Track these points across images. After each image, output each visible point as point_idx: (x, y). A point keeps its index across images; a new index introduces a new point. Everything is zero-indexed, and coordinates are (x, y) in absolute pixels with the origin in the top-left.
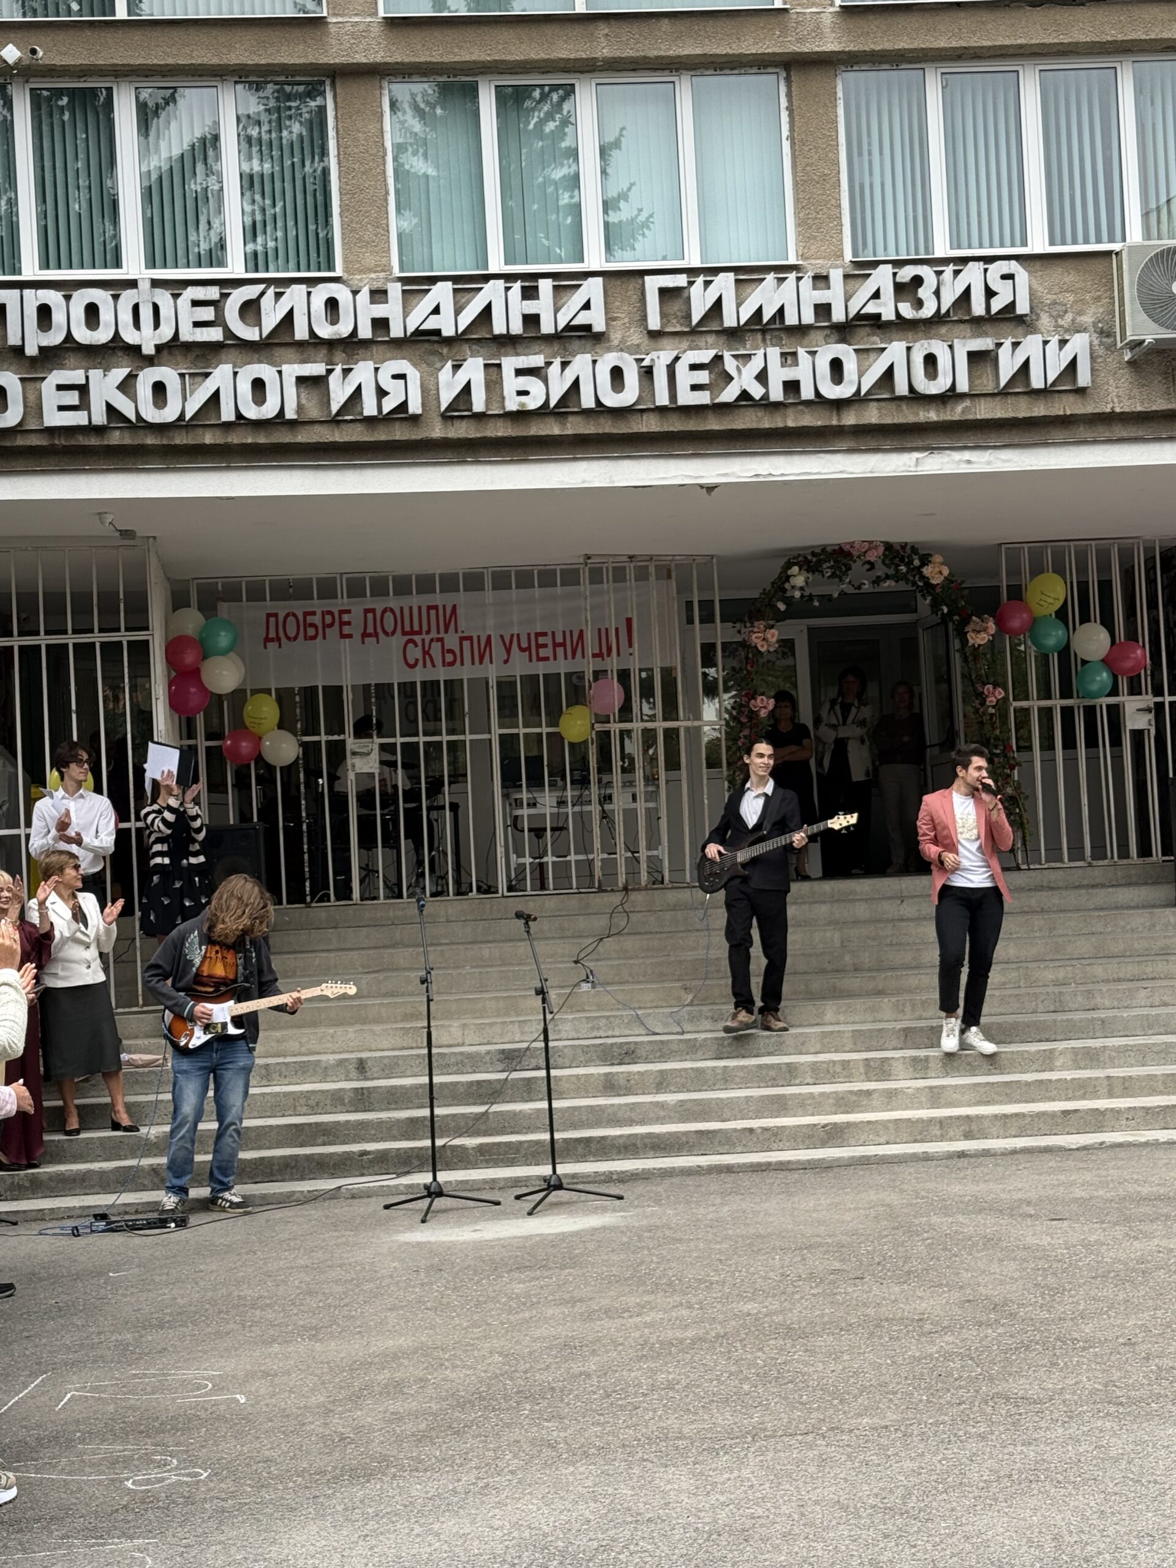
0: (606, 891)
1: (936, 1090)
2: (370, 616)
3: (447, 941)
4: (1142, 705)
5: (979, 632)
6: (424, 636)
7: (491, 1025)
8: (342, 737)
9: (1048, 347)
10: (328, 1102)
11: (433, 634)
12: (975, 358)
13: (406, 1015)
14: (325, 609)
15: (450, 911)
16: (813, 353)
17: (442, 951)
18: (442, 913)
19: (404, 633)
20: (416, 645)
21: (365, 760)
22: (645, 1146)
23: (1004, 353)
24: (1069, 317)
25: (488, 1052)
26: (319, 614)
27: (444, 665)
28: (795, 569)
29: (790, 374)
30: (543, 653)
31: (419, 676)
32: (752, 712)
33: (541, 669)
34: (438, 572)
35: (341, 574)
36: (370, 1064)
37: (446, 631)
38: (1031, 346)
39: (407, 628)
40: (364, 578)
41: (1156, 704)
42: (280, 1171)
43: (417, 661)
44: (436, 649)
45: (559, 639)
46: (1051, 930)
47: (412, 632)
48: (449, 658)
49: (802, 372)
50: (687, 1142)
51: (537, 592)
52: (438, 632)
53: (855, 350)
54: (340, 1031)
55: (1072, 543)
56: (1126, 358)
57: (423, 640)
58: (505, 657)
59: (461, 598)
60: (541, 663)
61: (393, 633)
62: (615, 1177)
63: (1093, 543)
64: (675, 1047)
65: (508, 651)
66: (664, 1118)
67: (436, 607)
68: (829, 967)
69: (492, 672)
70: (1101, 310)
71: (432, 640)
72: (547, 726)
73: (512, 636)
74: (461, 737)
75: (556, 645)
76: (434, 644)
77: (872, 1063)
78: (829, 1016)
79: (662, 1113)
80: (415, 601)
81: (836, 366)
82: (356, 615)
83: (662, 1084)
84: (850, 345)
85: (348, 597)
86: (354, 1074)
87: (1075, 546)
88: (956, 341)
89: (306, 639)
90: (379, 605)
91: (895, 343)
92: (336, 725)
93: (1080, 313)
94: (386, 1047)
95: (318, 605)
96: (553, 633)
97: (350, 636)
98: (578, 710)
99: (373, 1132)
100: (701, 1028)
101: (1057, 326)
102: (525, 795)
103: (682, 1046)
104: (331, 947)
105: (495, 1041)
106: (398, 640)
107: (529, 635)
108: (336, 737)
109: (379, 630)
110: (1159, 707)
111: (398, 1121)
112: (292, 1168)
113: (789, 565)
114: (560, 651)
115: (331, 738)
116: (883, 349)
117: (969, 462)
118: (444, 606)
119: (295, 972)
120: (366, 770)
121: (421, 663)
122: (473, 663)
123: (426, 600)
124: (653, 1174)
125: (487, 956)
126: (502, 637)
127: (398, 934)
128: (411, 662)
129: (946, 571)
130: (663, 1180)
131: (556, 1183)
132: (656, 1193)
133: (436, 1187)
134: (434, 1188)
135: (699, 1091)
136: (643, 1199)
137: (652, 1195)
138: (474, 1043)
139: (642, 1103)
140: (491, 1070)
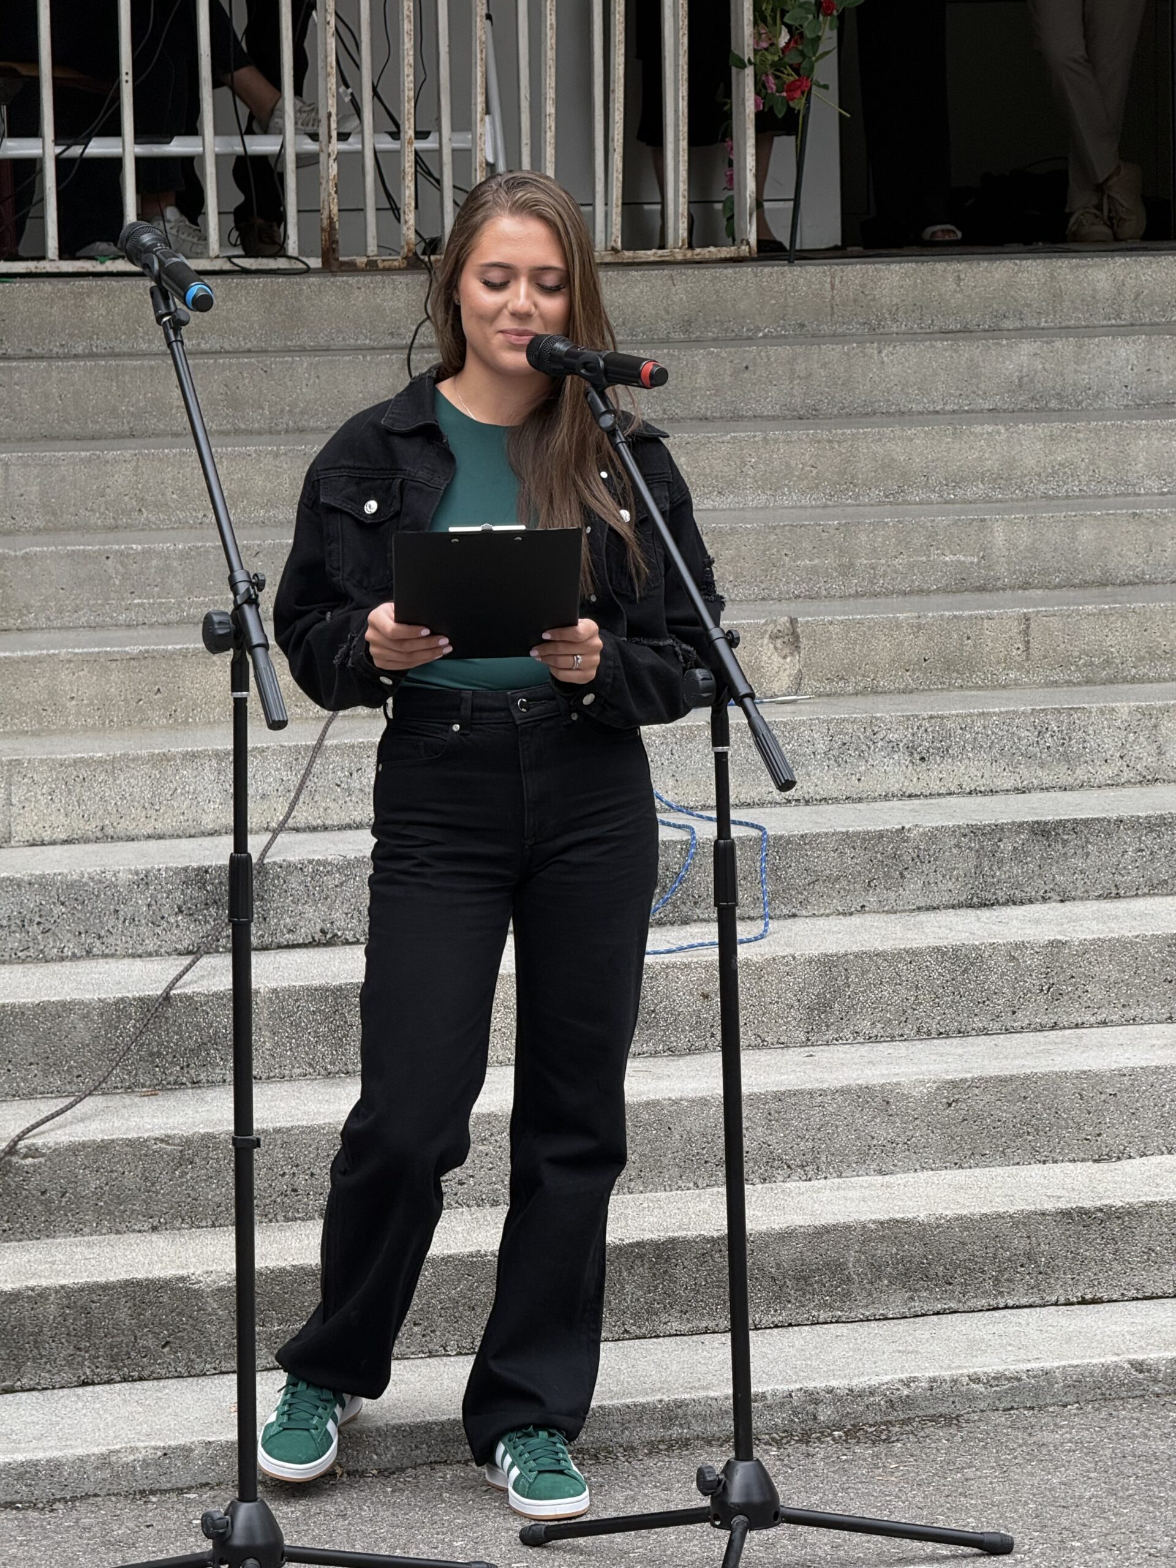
0: (351, 268)
7: (112, 766)
22: (876, 1268)
25: (144, 880)
50: (1030, 1256)
62: (825, 1414)
64: (826, 862)
66: (888, 1149)
79: (882, 1132)
83: (825, 1007)
100: (868, 785)
103: (854, 859)
105: (125, 826)
124: (971, 1398)
130: (1030, 1429)
131: (757, 1498)
132: (1100, 1512)
133: (257, 1523)
134: (249, 1530)
135: (962, 1033)
136: (1089, 1550)
137: (1098, 1526)
138: (47, 836)
139: (811, 1093)
140: (151, 948)
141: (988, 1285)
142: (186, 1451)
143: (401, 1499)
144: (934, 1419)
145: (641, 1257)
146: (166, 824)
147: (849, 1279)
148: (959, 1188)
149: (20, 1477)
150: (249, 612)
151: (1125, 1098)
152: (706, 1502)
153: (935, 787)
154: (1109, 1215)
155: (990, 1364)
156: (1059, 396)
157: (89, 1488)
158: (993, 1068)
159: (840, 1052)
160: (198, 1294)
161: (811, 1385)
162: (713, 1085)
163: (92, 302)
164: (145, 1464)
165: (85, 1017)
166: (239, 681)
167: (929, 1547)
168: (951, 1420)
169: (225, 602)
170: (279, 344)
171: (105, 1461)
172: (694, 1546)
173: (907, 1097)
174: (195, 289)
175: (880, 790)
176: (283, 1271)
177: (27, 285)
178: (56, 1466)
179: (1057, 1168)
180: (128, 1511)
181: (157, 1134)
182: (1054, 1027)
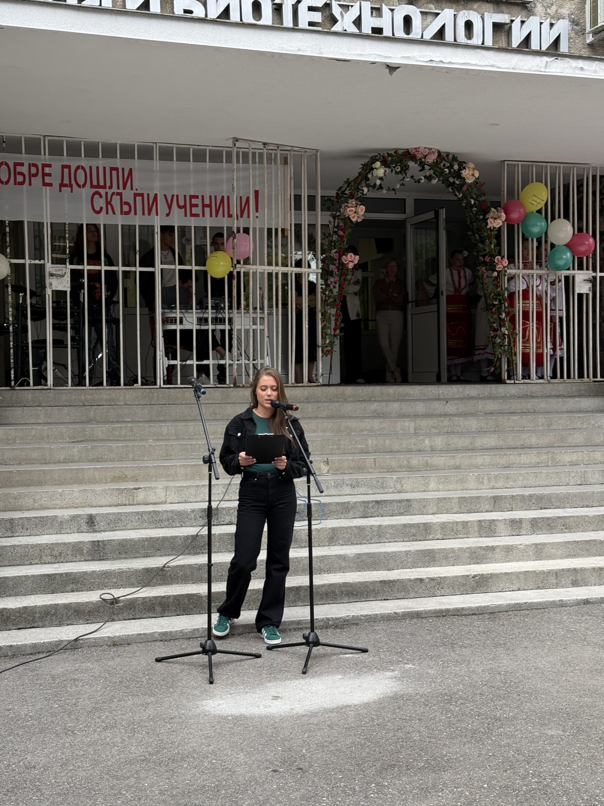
0: (239, 387)
1: (539, 547)
2: (66, 170)
3: (130, 420)
4: (587, 278)
5: (495, 219)
6: (107, 190)
7: (188, 487)
8: (42, 262)
9: (542, 26)
10: (69, 552)
11: (115, 189)
12: (497, 27)
13: (114, 477)
14: (31, 162)
15: (127, 397)
16: (392, 10)
17: (131, 427)
18: (121, 398)
19: (92, 186)
20: (101, 197)
21: (60, 280)
22: (342, 592)
23: (516, 26)
24: (554, 8)
25: (193, 511)
26: (26, 165)
27: (122, 214)
28: (378, 164)
29: (377, 23)
30: (194, 210)
31: (101, 220)
32: (343, 264)
33: (192, 222)
34: (119, 142)
35: (44, 136)
36: (98, 519)
37: (124, 188)
38: (532, 24)
39: (95, 183)
40: (63, 141)
41: (593, 277)
42: (42, 618)
43: (101, 208)
44: (116, 201)
45: (207, 202)
46: (549, 425)
47: (98, 186)
48: (126, 208)
49: (384, 23)
50: (374, 590)
51: (192, 165)
52: (118, 188)
53: (421, 12)
54: (67, 489)
55: (549, 164)
56: (588, 42)
57: (107, 193)
58: (167, 212)
59: (136, 164)
60: (193, 218)
61: (84, 185)
62: (331, 623)
63: (562, 165)
64: (333, 508)
65: (170, 207)
66: (345, 568)
67: (117, 169)
68: (414, 448)
69: (157, 222)
70: (574, 7)
71: (113, 194)
72: (196, 265)
73: (173, 196)
74: (133, 269)
75: (204, 206)
76: (114, 197)
77: (483, 524)
78: (432, 485)
79: (344, 564)
80: (101, 162)
81: (408, 21)
82: (55, 170)
83: (333, 538)
84: (418, 8)
85: (49, 155)
86: (85, 527)
87: (551, 166)
88: (485, 13)
89: (15, 184)
90: (74, 163)
91: (446, 10)
92: (38, 253)
93: (561, 6)
94: (104, 504)
95: (25, 158)
96: (203, 197)
97: (50, 185)
98: (220, 254)
99: (114, 580)
100: (342, 493)
101: (547, 14)
102: (178, 314)
103: (339, 508)
104: (40, 421)
105: (190, 500)
106: (87, 192)
107: (185, 196)
108: (37, 262)
109: (73, 182)
110: (595, 278)
111: (137, 571)
112: (52, 615)
113: (374, 160)
114: (207, 210)
115: (33, 262)
116: (438, 14)
117: (582, 69)
118: (123, 169)
119: (15, 440)
120: (60, 288)
121: (104, 210)
122: (144, 214)
123: (109, 163)
124: (361, 620)
125: (166, 432)
126: (165, 196)
127: (92, 413)
128: (97, 209)
129: (477, 174)
130: (373, 626)
131: (315, 640)
132: (387, 644)
133: (211, 645)
134: (210, 646)
135: (361, 544)
136: (384, 652)
137: (386, 646)
138: (174, 502)
139: (329, 556)
140: (194, 525)
141: (365, 596)
142: (198, 630)
143: (242, 640)
144: (353, 624)
145: (293, 590)
146: (199, 499)
147: (336, 595)
148: (359, 576)
149: (164, 635)
150: (212, 455)
151: (394, 557)
152: (304, 641)
153: (356, 493)
154: (390, 581)
155: (365, 613)
156: (383, 414)
157: (178, 637)
158: (367, 551)
159: (336, 547)
160: (202, 597)
161: (328, 617)
162: (307, 554)
163: (186, 393)
164: (190, 632)
165: (180, 539)
166: (210, 470)
167: (351, 651)
168: (357, 624)
169: (207, 454)
170: (224, 402)
171: (181, 631)
172: (302, 650)
173: (349, 557)
174: (202, 390)
175: (345, 494)
176: (219, 592)
177: (173, 390)
178: (171, 632)
179: (379, 572)
180: (186, 642)
181: (195, 563)
182: (380, 543)
